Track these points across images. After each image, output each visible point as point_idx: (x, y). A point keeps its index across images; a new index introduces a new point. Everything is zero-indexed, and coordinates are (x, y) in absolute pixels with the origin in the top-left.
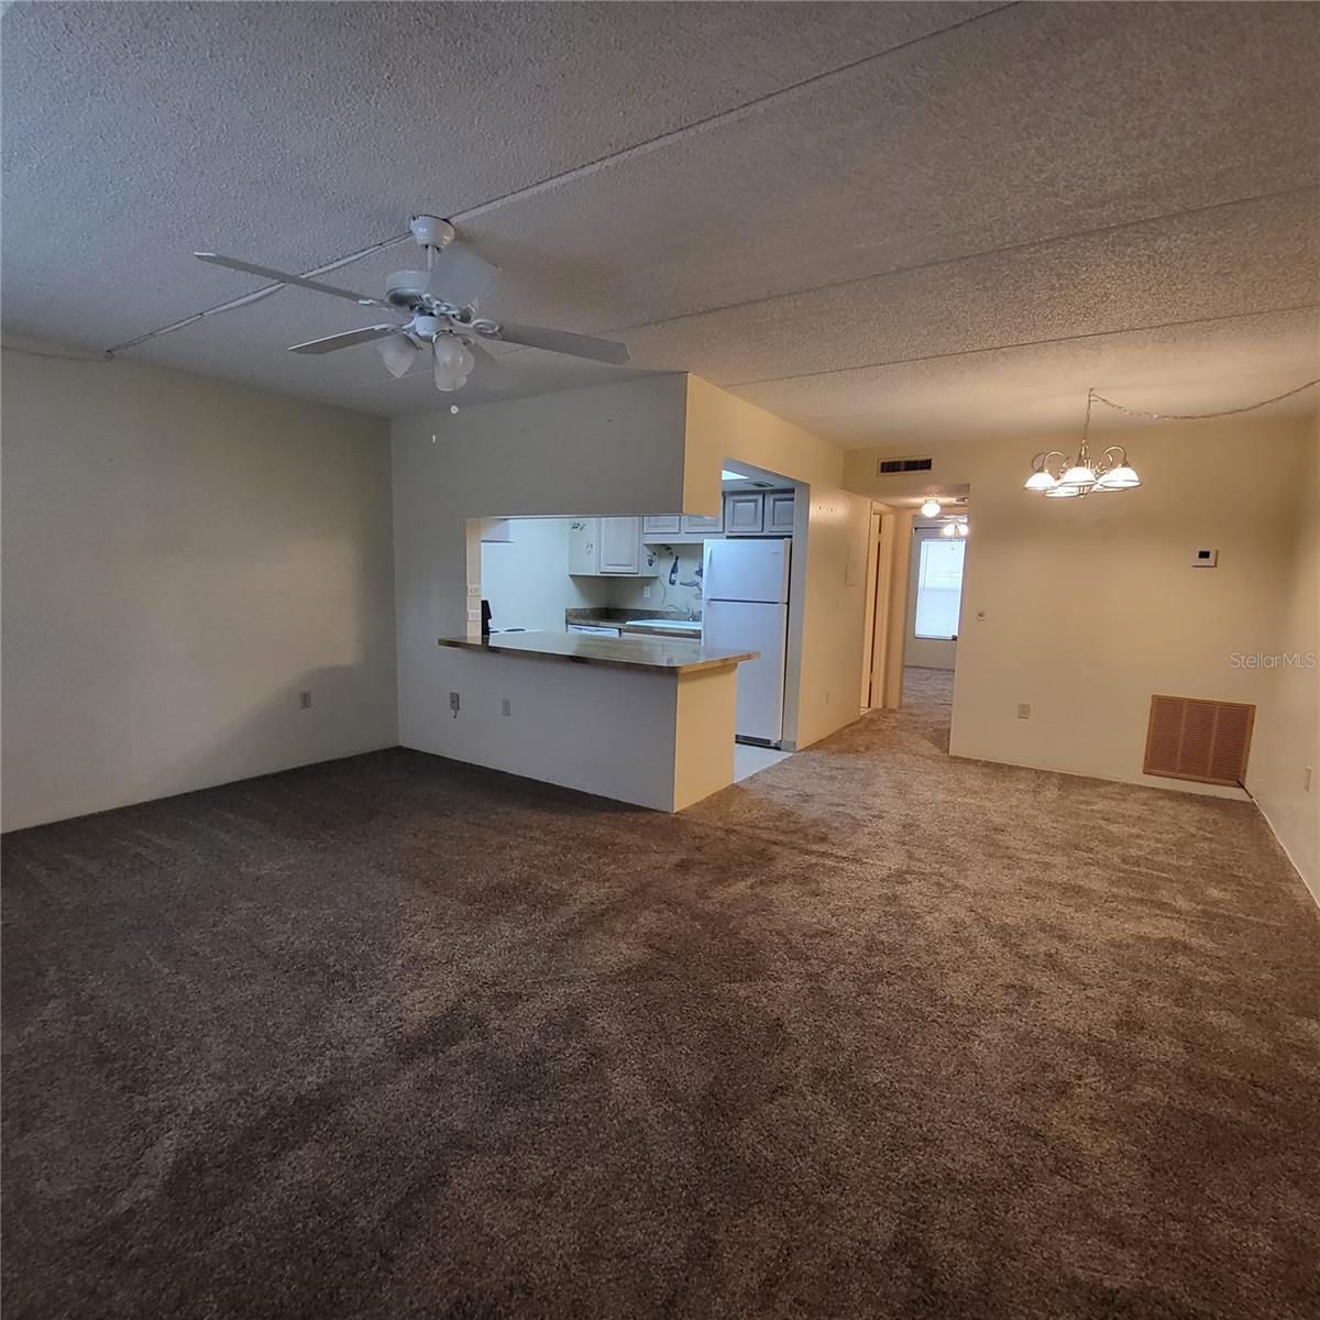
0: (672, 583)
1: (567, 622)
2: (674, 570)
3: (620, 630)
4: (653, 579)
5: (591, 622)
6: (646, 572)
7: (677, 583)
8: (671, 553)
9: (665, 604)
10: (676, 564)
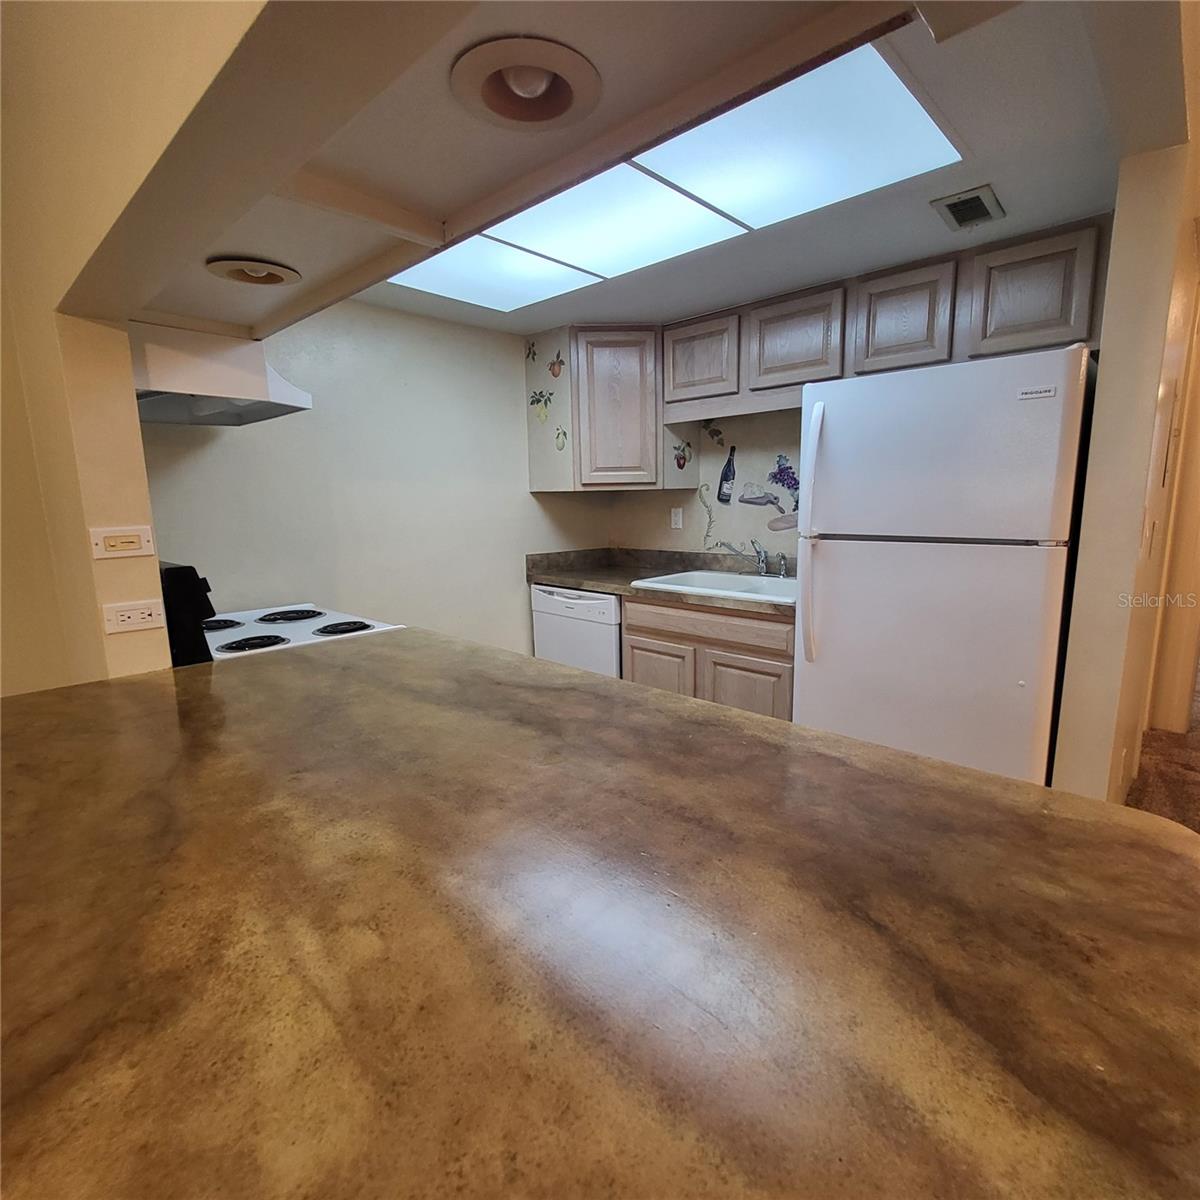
0: (724, 499)
1: (530, 580)
2: (728, 475)
3: (620, 598)
4: (688, 493)
5: (570, 581)
6: (673, 479)
7: (734, 500)
8: (721, 442)
9: (711, 542)
10: (730, 463)
